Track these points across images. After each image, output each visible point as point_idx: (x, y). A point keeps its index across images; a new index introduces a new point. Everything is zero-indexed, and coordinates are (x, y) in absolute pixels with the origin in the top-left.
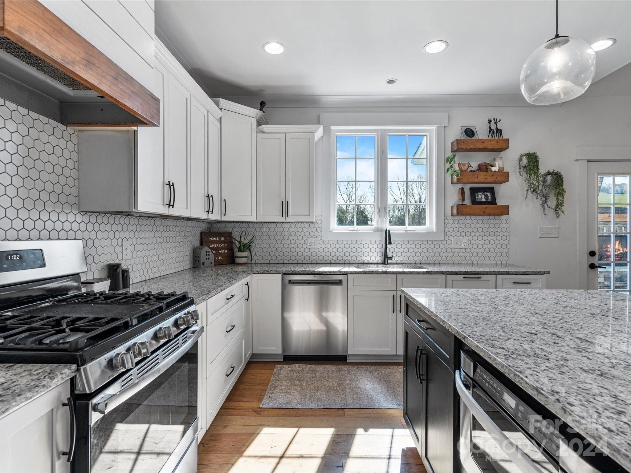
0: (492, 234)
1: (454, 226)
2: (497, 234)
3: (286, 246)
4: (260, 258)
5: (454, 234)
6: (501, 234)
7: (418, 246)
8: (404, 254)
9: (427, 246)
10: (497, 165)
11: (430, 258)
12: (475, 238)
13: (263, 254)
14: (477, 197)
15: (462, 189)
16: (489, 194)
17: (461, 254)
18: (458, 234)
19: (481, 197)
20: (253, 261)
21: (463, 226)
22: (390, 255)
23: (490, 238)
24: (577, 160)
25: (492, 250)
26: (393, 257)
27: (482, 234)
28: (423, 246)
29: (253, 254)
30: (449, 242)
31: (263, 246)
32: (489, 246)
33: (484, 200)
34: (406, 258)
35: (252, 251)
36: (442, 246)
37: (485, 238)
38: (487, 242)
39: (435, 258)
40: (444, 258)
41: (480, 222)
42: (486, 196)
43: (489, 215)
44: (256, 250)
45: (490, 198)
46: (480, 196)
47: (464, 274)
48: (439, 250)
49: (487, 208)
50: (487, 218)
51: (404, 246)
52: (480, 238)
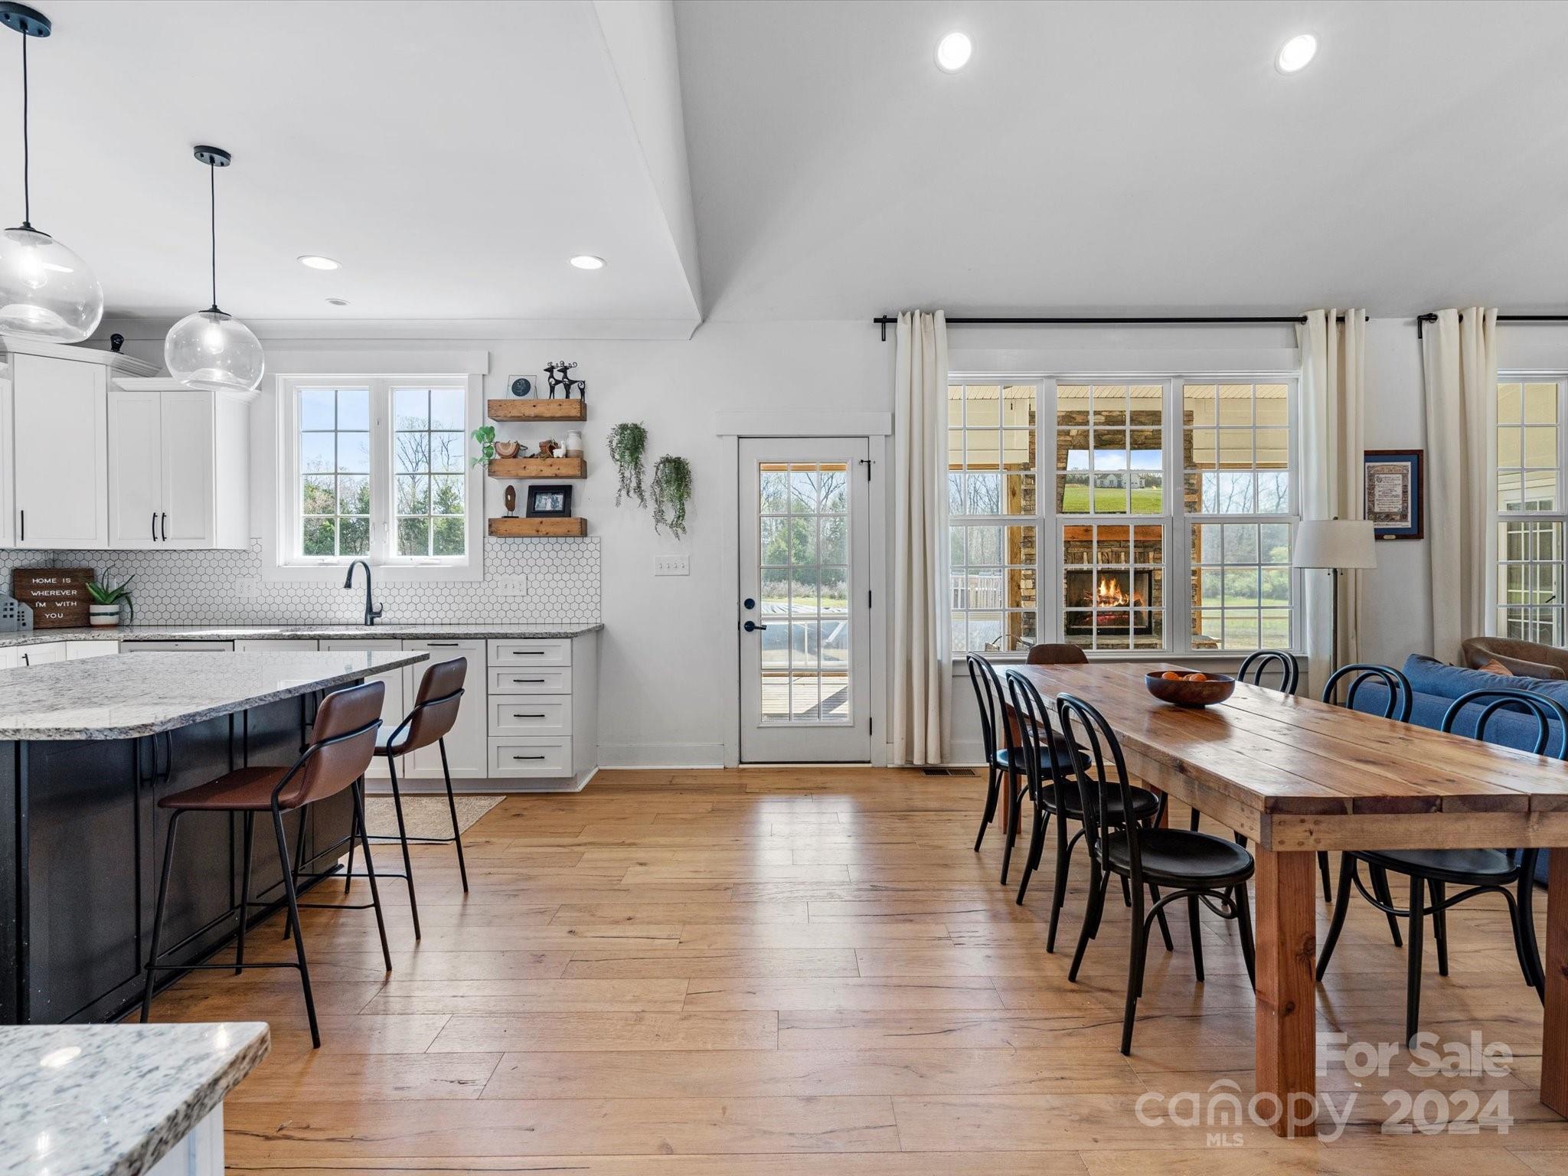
0: (570, 569)
1: (501, 555)
2: (578, 569)
3: (197, 593)
4: (149, 615)
5: (501, 569)
6: (587, 569)
7: (437, 592)
8: (412, 607)
9: (454, 592)
10: (563, 447)
11: (459, 614)
12: (540, 577)
13: (153, 608)
14: (537, 503)
15: (510, 491)
16: (560, 497)
17: (514, 607)
18: (510, 570)
19: (545, 503)
20: (136, 622)
21: (519, 555)
22: (376, 608)
23: (566, 577)
24: (720, 436)
25: (570, 599)
26: (383, 613)
27: (553, 569)
28: (446, 592)
29: (136, 608)
30: (493, 584)
31: (153, 593)
32: (566, 592)
33: (549, 508)
34: (416, 614)
35: (133, 602)
36: (480, 592)
37: (557, 577)
38: (562, 584)
39: (467, 614)
40: (484, 614)
41: (549, 547)
42: (554, 502)
43: (547, 535)
44: (141, 601)
45: (560, 507)
46: (543, 501)
47: (431, 638)
48: (476, 600)
49: (541, 523)
50: (544, 540)
51: (412, 592)
52: (549, 577)
